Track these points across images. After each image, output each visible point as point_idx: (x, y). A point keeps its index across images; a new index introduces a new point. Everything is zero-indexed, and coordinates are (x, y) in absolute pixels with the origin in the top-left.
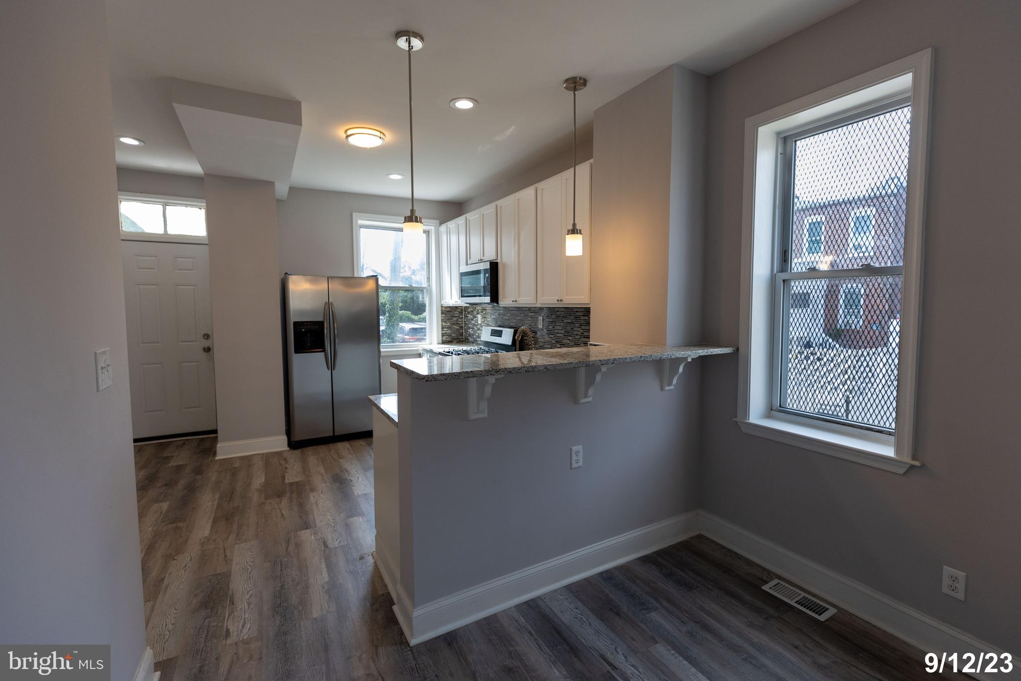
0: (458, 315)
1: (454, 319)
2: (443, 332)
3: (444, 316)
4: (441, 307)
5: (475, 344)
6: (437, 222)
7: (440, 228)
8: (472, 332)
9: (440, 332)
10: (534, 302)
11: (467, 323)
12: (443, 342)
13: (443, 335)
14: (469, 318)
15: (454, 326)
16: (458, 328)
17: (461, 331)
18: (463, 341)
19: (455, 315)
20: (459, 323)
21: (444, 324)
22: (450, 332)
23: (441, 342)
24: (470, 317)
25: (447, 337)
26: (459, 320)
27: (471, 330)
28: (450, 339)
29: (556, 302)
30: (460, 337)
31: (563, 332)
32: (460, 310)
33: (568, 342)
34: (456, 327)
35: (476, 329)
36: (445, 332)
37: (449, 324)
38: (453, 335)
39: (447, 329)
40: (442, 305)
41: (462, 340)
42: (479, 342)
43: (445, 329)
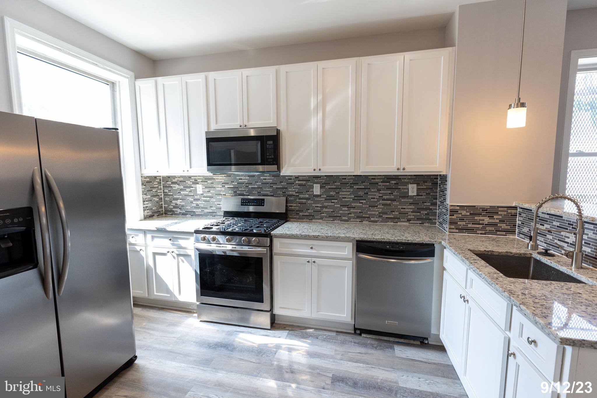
0: (157, 186)
1: (154, 190)
2: (145, 206)
3: (144, 187)
4: (142, 177)
5: (187, 216)
6: (132, 74)
7: (136, 82)
8: (183, 203)
9: (142, 206)
10: (353, 171)
11: (169, 194)
12: (146, 218)
13: (145, 209)
14: (174, 188)
15: (154, 199)
16: (158, 199)
17: (161, 203)
18: (162, 214)
19: (155, 186)
20: (159, 194)
21: (145, 197)
22: (150, 205)
23: (143, 217)
24: (179, 187)
25: (148, 211)
26: (159, 191)
27: (181, 201)
28: (151, 213)
29: (396, 170)
30: (160, 210)
31: (353, 196)
32: (158, 180)
33: (361, 205)
34: (156, 199)
35: (192, 200)
36: (146, 206)
37: (149, 196)
38: (154, 209)
39: (147, 202)
40: (142, 174)
41: (162, 212)
42: (197, 213)
43: (146, 203)
